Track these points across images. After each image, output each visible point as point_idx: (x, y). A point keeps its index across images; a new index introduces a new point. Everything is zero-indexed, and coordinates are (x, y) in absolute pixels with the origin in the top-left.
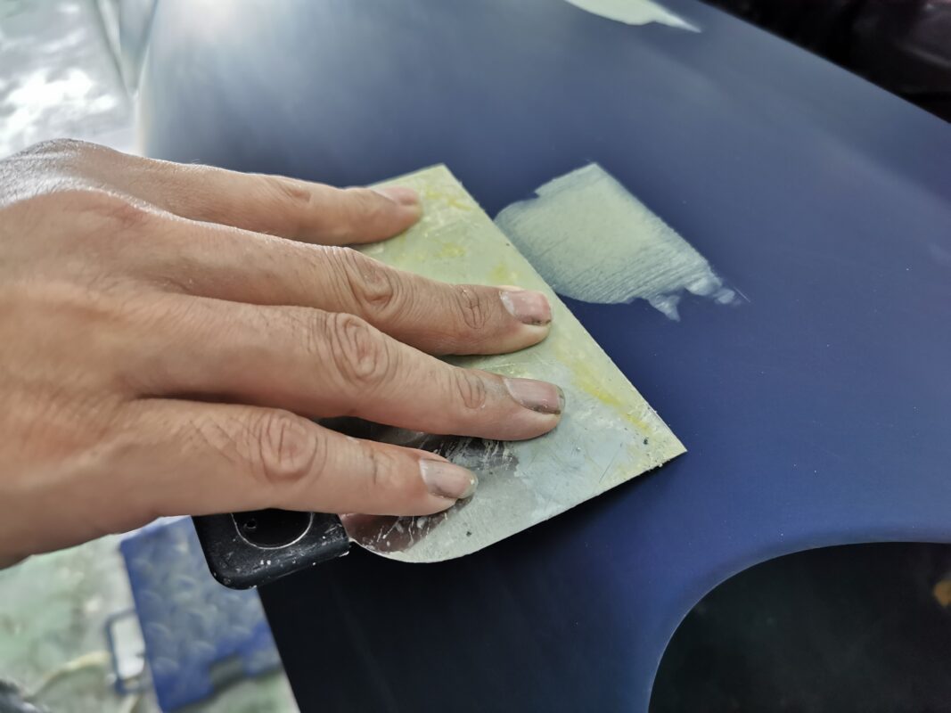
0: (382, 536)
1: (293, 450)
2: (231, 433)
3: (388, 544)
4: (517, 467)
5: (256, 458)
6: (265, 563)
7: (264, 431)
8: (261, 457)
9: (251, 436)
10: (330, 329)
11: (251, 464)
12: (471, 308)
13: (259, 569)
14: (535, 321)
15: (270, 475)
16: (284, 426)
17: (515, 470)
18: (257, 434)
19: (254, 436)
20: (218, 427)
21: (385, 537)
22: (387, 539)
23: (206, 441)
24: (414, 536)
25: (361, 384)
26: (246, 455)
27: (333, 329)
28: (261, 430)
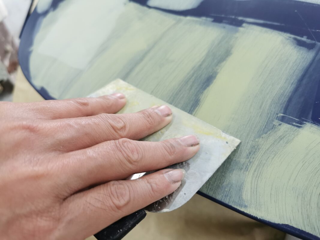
0: (156, 206)
1: (122, 195)
2: (101, 199)
3: (159, 207)
4: (190, 166)
5: (112, 204)
6: (120, 231)
7: (110, 193)
8: (113, 203)
9: (107, 196)
10: (119, 147)
11: (111, 207)
12: (149, 118)
13: (119, 234)
14: (168, 115)
15: (119, 208)
16: (115, 188)
17: (190, 167)
18: (108, 195)
19: (108, 196)
20: (96, 199)
21: (157, 206)
22: (158, 206)
23: (94, 206)
24: (166, 201)
25: (136, 163)
26: (108, 205)
27: (120, 147)
28: (109, 193)
